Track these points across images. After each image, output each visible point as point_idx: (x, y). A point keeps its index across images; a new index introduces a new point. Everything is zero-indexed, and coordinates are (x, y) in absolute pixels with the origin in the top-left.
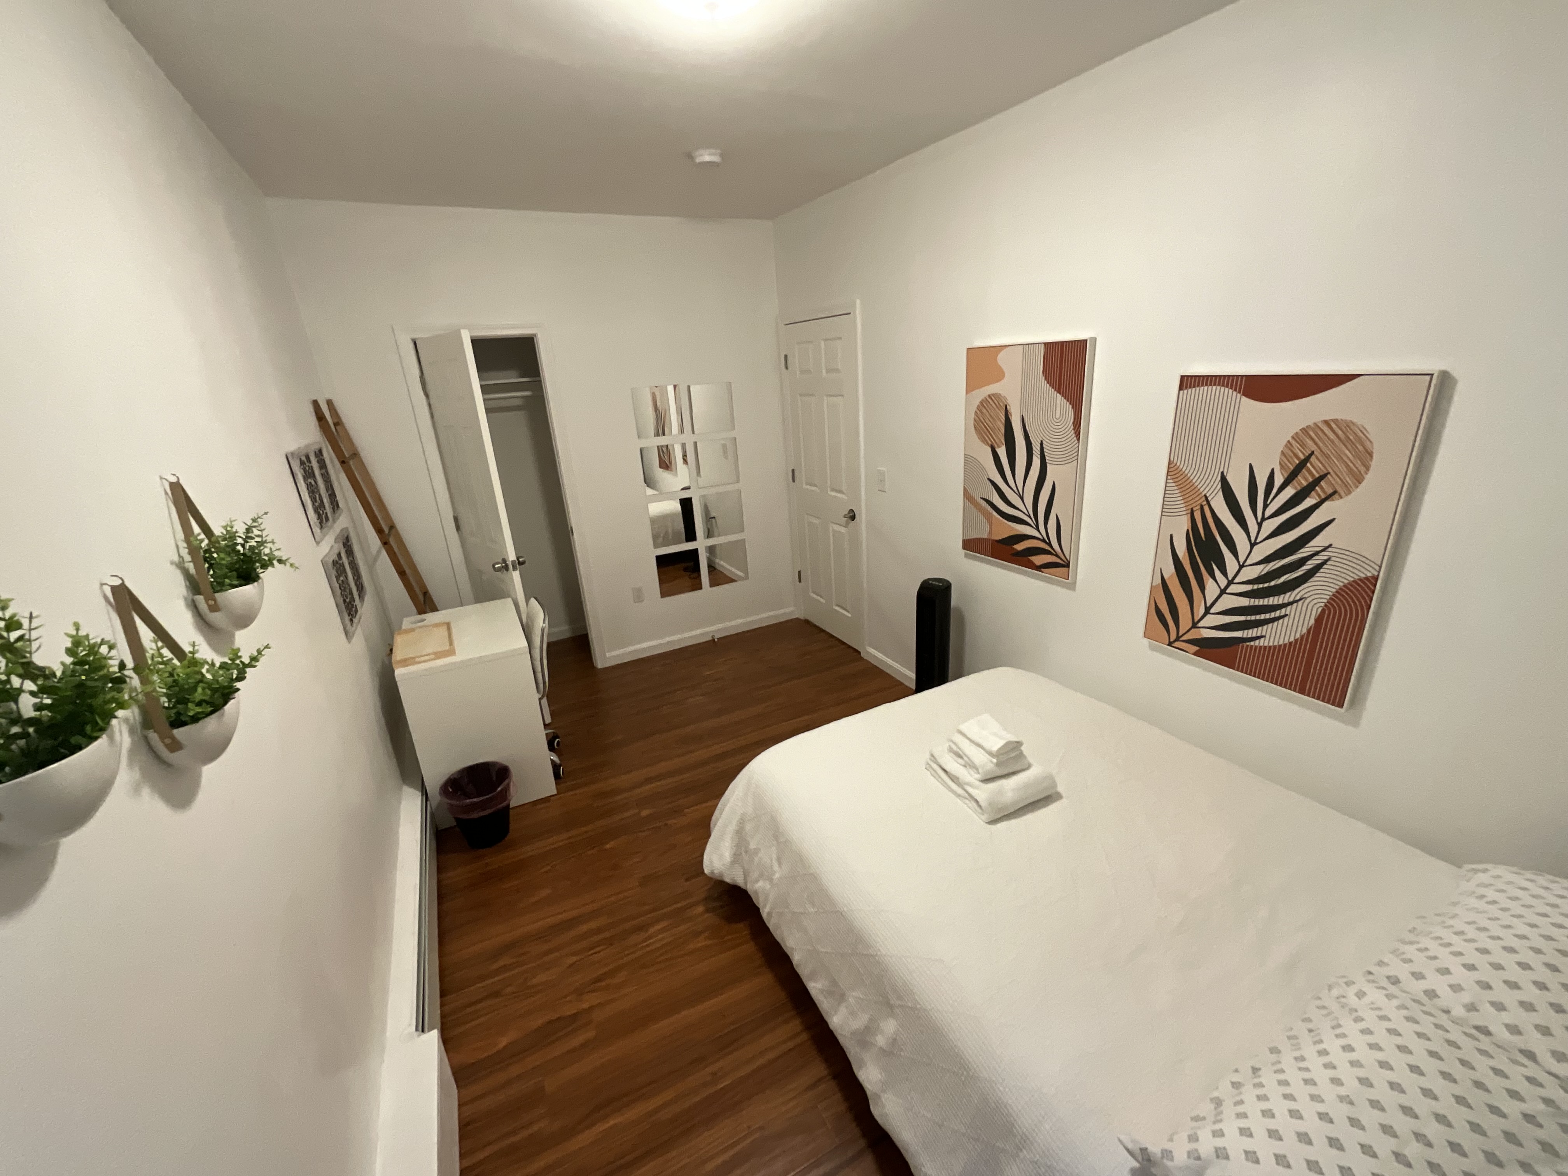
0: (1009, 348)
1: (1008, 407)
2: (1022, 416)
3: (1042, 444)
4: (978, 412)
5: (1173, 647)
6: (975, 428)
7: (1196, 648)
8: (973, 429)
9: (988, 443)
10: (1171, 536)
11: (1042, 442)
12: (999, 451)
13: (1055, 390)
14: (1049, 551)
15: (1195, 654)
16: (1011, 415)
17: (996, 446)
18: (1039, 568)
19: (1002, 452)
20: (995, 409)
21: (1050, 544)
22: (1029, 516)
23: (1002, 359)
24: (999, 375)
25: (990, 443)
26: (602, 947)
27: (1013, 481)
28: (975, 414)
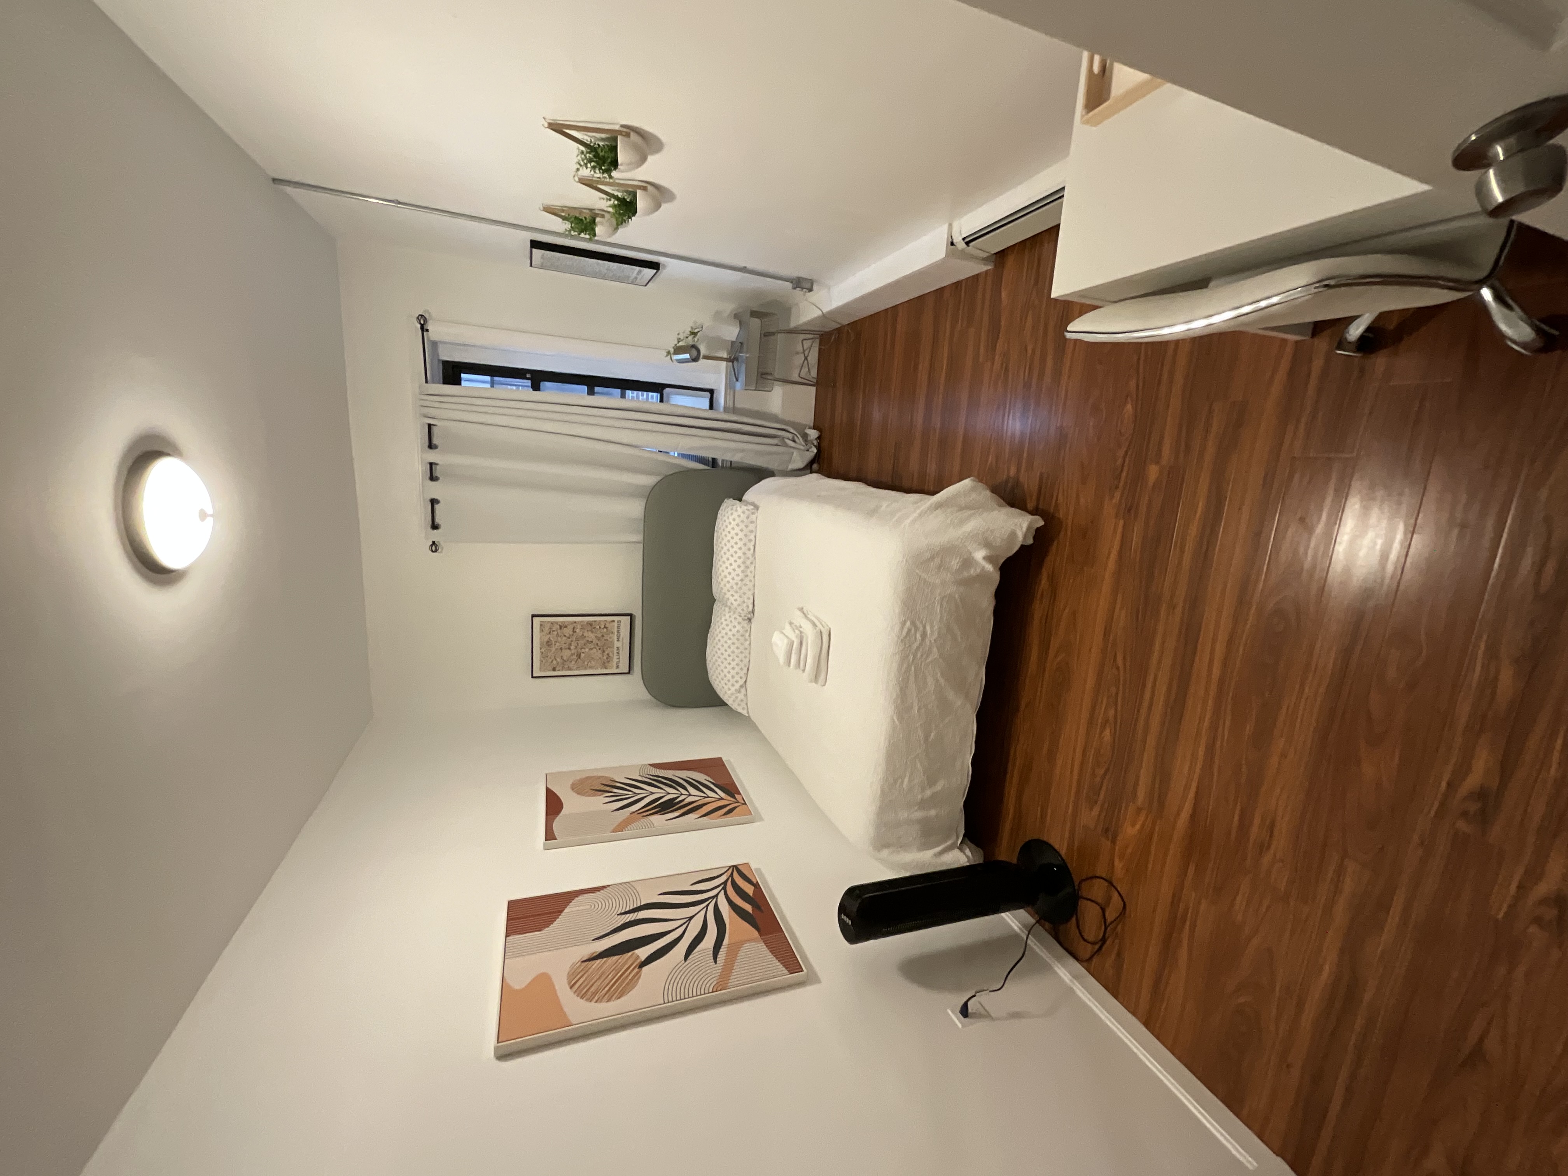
0: (505, 975)
1: (583, 959)
2: (593, 940)
3: (621, 914)
4: (596, 998)
5: (744, 801)
6: (619, 998)
7: (736, 796)
8: (623, 999)
9: (638, 973)
10: (666, 820)
11: (618, 915)
12: (643, 958)
13: (560, 915)
14: (731, 881)
15: (739, 793)
16: (595, 952)
17: (638, 961)
18: (756, 886)
19: (644, 952)
20: (589, 976)
21: (725, 883)
22: (707, 906)
23: (518, 983)
24: (543, 981)
25: (636, 970)
26: (1026, 378)
27: (674, 932)
28: (601, 1001)
